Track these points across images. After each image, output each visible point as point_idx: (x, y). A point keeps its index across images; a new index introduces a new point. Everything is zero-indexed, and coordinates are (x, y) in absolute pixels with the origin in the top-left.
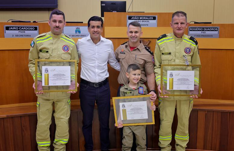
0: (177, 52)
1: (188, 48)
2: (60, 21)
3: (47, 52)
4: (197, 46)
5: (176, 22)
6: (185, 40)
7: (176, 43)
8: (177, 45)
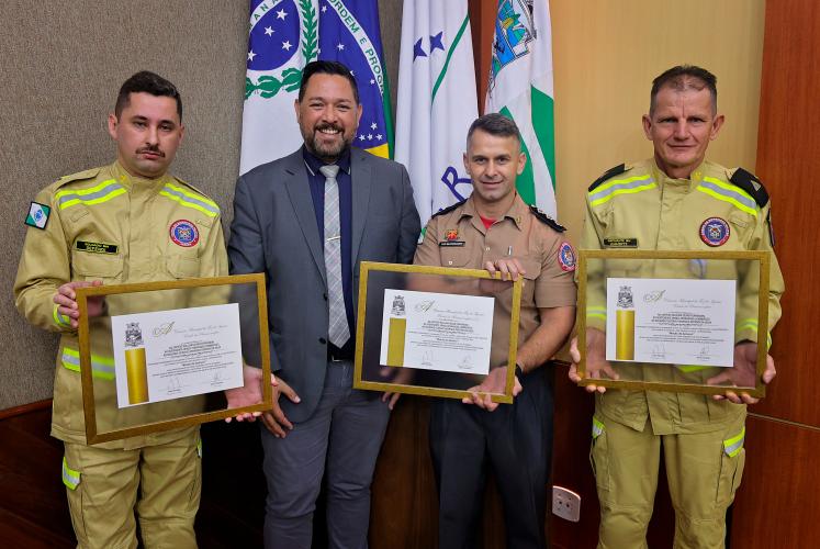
0: (666, 239)
1: (718, 223)
2: (165, 121)
3: (112, 249)
4: (765, 210)
5: (666, 114)
6: (706, 185)
7: (661, 198)
8: (665, 208)
